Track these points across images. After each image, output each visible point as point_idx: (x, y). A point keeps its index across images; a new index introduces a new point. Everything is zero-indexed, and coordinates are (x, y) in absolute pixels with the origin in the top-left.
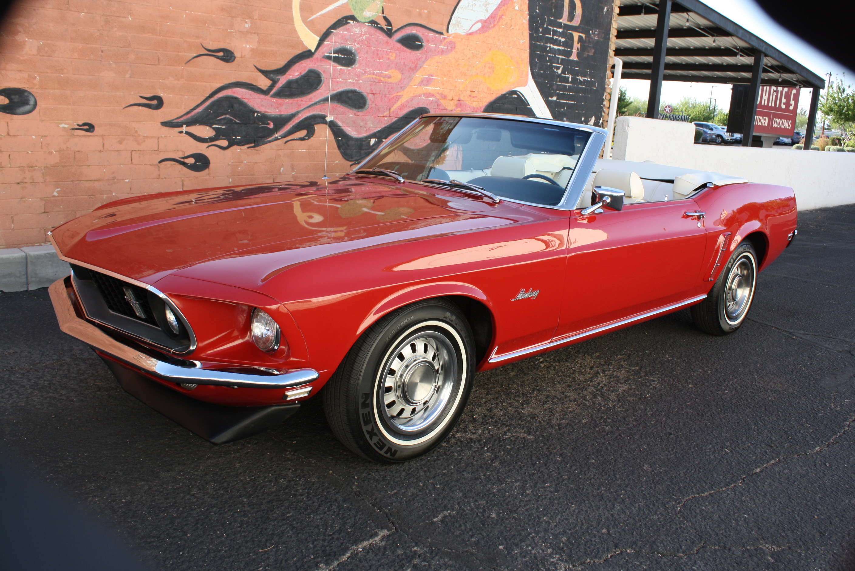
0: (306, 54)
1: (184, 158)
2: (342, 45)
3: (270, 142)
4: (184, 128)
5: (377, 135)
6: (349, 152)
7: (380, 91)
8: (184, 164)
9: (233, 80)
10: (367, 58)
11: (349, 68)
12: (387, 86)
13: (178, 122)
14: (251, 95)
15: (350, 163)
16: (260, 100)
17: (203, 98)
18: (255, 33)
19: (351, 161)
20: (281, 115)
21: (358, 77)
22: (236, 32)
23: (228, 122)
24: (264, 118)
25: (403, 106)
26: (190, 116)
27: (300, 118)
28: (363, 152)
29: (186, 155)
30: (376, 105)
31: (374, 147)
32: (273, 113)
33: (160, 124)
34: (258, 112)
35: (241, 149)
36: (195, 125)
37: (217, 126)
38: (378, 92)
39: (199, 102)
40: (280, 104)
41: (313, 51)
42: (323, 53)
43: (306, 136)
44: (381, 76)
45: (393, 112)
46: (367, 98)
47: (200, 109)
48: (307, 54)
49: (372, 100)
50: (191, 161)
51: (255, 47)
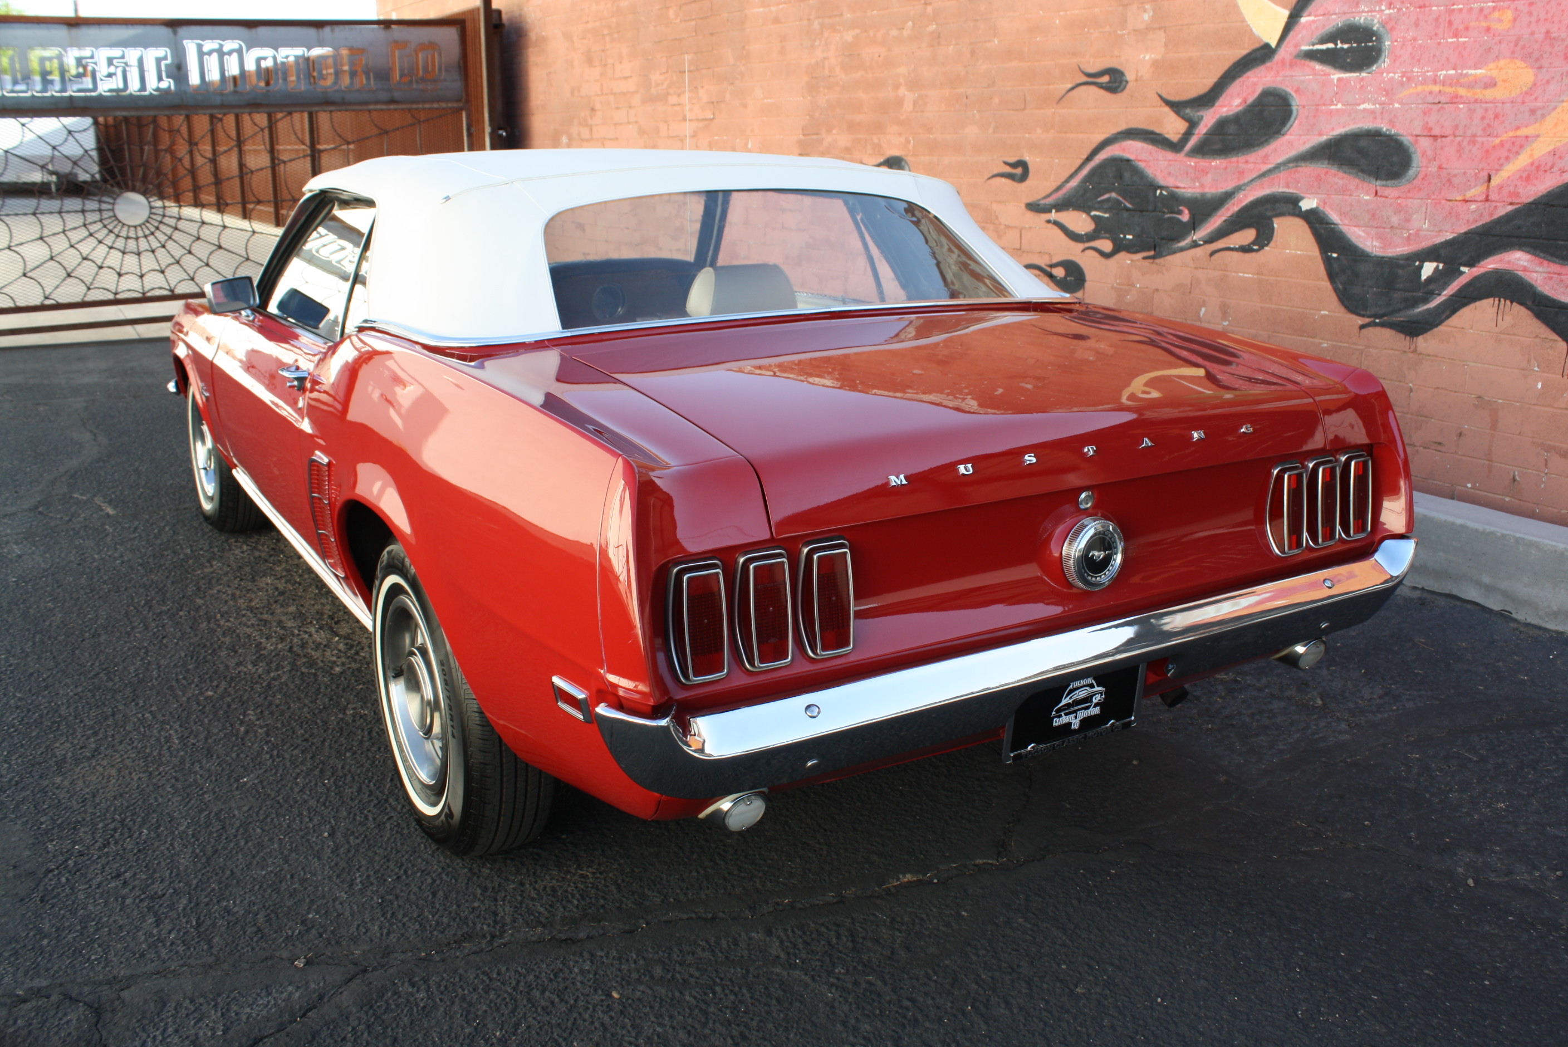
0: (1258, 54)
1: (1052, 266)
2: (1345, 18)
3: (1182, 250)
4: (1053, 215)
5: (1443, 253)
6: (1356, 290)
7: (1457, 127)
8: (1051, 276)
9: (1123, 127)
10: (1415, 39)
11: (1364, 74)
12: (1480, 112)
13: (1045, 205)
14: (1151, 153)
15: (1360, 321)
16: (1166, 163)
17: (1079, 162)
18: (1160, 28)
19: (1363, 316)
20: (1203, 195)
21: (1387, 95)
22: (1129, 34)
23: (1114, 207)
24: (1174, 200)
25: (1537, 169)
26: (1060, 194)
27: (1241, 201)
28: (1397, 295)
29: (1055, 260)
30: (1440, 168)
31: (1431, 287)
32: (1190, 190)
33: (1023, 206)
34: (1162, 188)
35: (1132, 261)
36: (1068, 210)
37: (1097, 213)
38: (1448, 132)
39: (1073, 170)
40: (1203, 171)
41: (1273, 45)
42: (1296, 46)
43: (1254, 243)
44: (1458, 83)
45: (1501, 188)
46: (1412, 149)
47: (1074, 183)
48: (1263, 54)
49: (1429, 153)
50: (1059, 272)
51: (1159, 57)
